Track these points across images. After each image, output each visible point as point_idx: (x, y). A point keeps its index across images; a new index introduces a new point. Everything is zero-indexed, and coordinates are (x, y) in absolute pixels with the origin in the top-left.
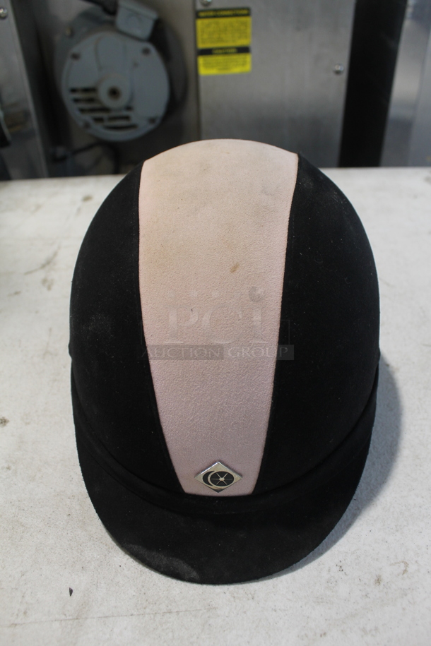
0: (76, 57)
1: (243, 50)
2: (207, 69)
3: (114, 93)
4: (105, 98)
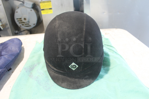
0: (17, 12)
2: (43, 13)
3: (25, 19)
4: (24, 21)
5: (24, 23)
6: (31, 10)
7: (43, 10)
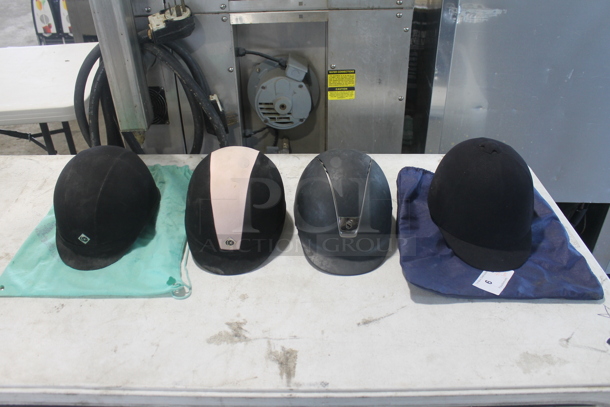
0: (263, 88)
1: (352, 89)
2: (332, 97)
3: (283, 107)
4: (278, 109)
5: (278, 114)
6: (301, 86)
7: (333, 89)
